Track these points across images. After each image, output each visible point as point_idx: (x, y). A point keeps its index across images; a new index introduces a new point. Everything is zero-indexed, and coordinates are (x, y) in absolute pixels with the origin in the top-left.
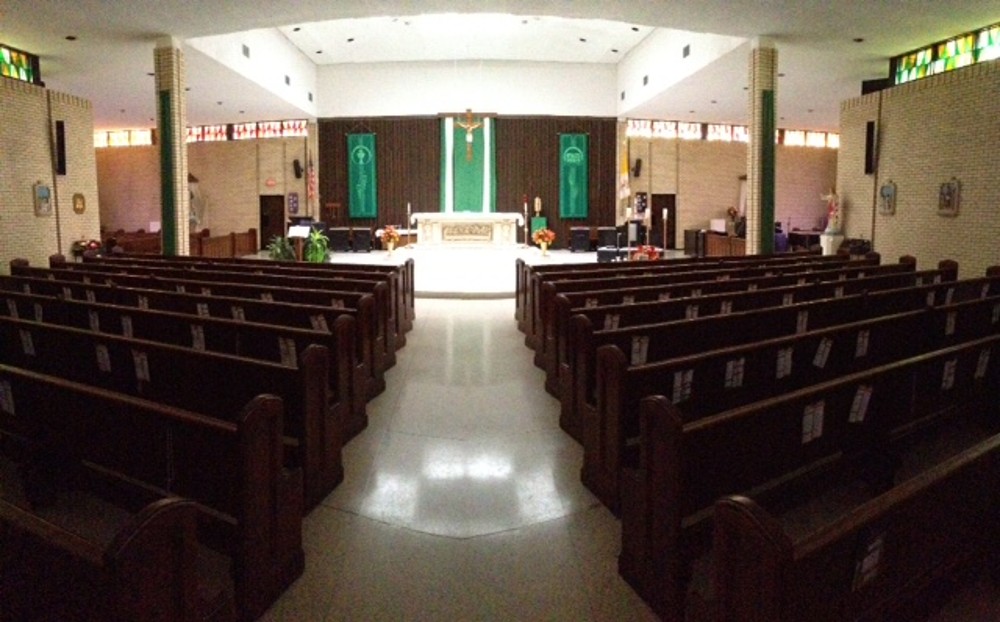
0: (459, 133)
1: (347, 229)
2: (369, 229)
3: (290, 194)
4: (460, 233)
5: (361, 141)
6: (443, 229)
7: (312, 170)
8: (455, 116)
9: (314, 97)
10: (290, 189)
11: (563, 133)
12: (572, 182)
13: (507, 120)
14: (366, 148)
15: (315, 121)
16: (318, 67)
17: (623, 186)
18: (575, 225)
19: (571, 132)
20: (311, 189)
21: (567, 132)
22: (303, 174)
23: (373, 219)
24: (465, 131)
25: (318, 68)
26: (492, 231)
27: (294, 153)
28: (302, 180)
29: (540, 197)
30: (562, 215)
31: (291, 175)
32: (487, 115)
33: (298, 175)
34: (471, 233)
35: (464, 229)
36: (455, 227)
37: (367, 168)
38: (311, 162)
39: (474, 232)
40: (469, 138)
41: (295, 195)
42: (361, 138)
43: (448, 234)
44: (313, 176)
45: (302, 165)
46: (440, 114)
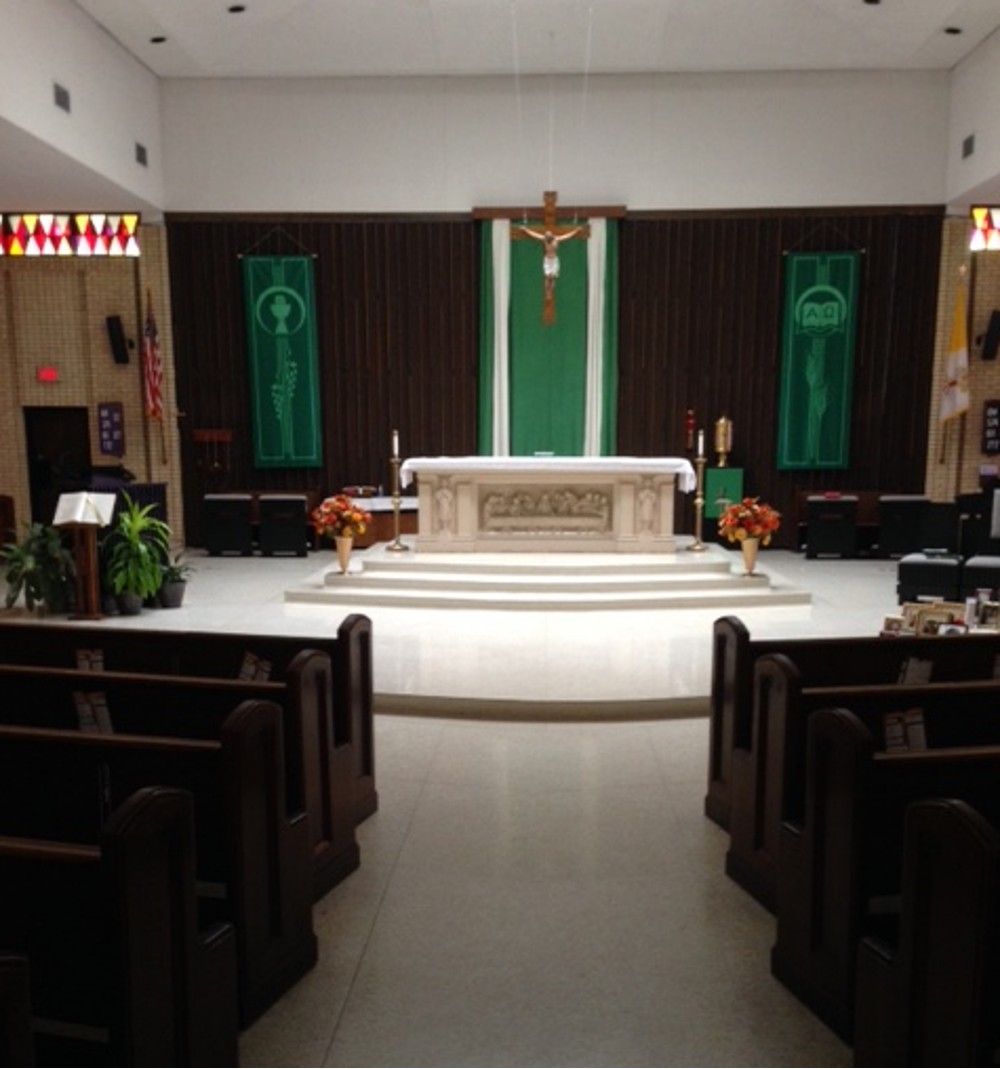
0: (525, 254)
1: (247, 497)
2: (303, 497)
3: (101, 407)
4: (524, 512)
5: (279, 273)
6: (483, 501)
7: (154, 345)
8: (514, 215)
9: (150, 156)
10: (101, 393)
11: (795, 250)
12: (813, 376)
13: (652, 223)
14: (291, 292)
15: (159, 219)
16: (162, 81)
17: (953, 383)
18: (817, 490)
19: (816, 249)
20: (155, 392)
21: (807, 248)
22: (133, 354)
23: (315, 470)
24: (540, 249)
25: (165, 84)
26: (610, 505)
27: (107, 298)
28: (133, 368)
29: (730, 417)
30: (786, 462)
31: (101, 357)
32: (597, 212)
33: (120, 354)
34: (556, 512)
35: (537, 502)
36: (515, 495)
37: (296, 342)
38: (151, 321)
39: (563, 507)
40: (551, 267)
41: (116, 407)
42: (279, 267)
43: (496, 515)
44: (156, 361)
45: (130, 330)
46: (476, 210)
